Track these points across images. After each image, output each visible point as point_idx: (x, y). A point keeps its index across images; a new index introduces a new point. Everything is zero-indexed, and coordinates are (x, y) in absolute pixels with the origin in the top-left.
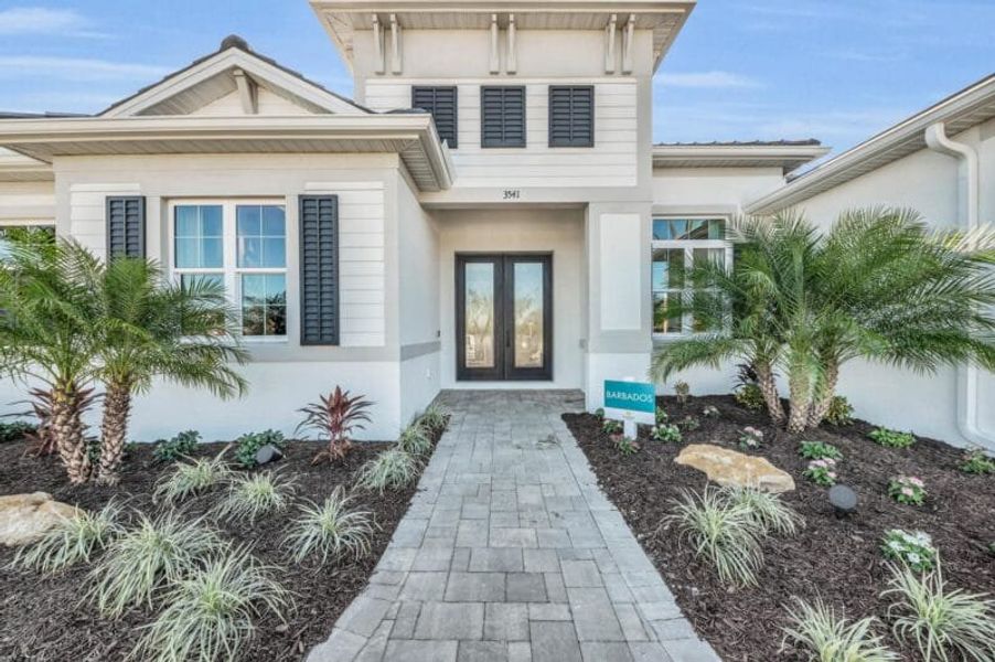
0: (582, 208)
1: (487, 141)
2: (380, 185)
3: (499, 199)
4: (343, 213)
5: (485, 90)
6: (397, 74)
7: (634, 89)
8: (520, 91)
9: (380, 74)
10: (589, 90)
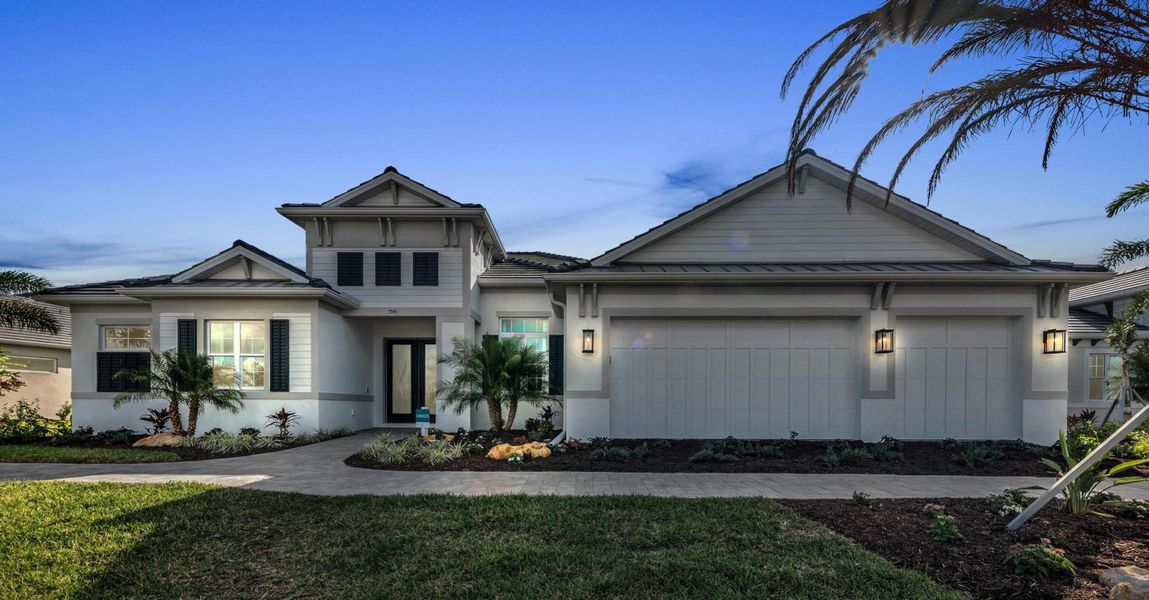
0: (433, 319)
1: (379, 282)
2: (309, 314)
3: (387, 314)
4: (291, 328)
5: (378, 255)
6: (329, 246)
7: (461, 254)
8: (397, 256)
9: (321, 246)
10: (435, 256)
